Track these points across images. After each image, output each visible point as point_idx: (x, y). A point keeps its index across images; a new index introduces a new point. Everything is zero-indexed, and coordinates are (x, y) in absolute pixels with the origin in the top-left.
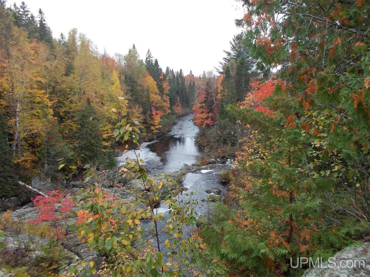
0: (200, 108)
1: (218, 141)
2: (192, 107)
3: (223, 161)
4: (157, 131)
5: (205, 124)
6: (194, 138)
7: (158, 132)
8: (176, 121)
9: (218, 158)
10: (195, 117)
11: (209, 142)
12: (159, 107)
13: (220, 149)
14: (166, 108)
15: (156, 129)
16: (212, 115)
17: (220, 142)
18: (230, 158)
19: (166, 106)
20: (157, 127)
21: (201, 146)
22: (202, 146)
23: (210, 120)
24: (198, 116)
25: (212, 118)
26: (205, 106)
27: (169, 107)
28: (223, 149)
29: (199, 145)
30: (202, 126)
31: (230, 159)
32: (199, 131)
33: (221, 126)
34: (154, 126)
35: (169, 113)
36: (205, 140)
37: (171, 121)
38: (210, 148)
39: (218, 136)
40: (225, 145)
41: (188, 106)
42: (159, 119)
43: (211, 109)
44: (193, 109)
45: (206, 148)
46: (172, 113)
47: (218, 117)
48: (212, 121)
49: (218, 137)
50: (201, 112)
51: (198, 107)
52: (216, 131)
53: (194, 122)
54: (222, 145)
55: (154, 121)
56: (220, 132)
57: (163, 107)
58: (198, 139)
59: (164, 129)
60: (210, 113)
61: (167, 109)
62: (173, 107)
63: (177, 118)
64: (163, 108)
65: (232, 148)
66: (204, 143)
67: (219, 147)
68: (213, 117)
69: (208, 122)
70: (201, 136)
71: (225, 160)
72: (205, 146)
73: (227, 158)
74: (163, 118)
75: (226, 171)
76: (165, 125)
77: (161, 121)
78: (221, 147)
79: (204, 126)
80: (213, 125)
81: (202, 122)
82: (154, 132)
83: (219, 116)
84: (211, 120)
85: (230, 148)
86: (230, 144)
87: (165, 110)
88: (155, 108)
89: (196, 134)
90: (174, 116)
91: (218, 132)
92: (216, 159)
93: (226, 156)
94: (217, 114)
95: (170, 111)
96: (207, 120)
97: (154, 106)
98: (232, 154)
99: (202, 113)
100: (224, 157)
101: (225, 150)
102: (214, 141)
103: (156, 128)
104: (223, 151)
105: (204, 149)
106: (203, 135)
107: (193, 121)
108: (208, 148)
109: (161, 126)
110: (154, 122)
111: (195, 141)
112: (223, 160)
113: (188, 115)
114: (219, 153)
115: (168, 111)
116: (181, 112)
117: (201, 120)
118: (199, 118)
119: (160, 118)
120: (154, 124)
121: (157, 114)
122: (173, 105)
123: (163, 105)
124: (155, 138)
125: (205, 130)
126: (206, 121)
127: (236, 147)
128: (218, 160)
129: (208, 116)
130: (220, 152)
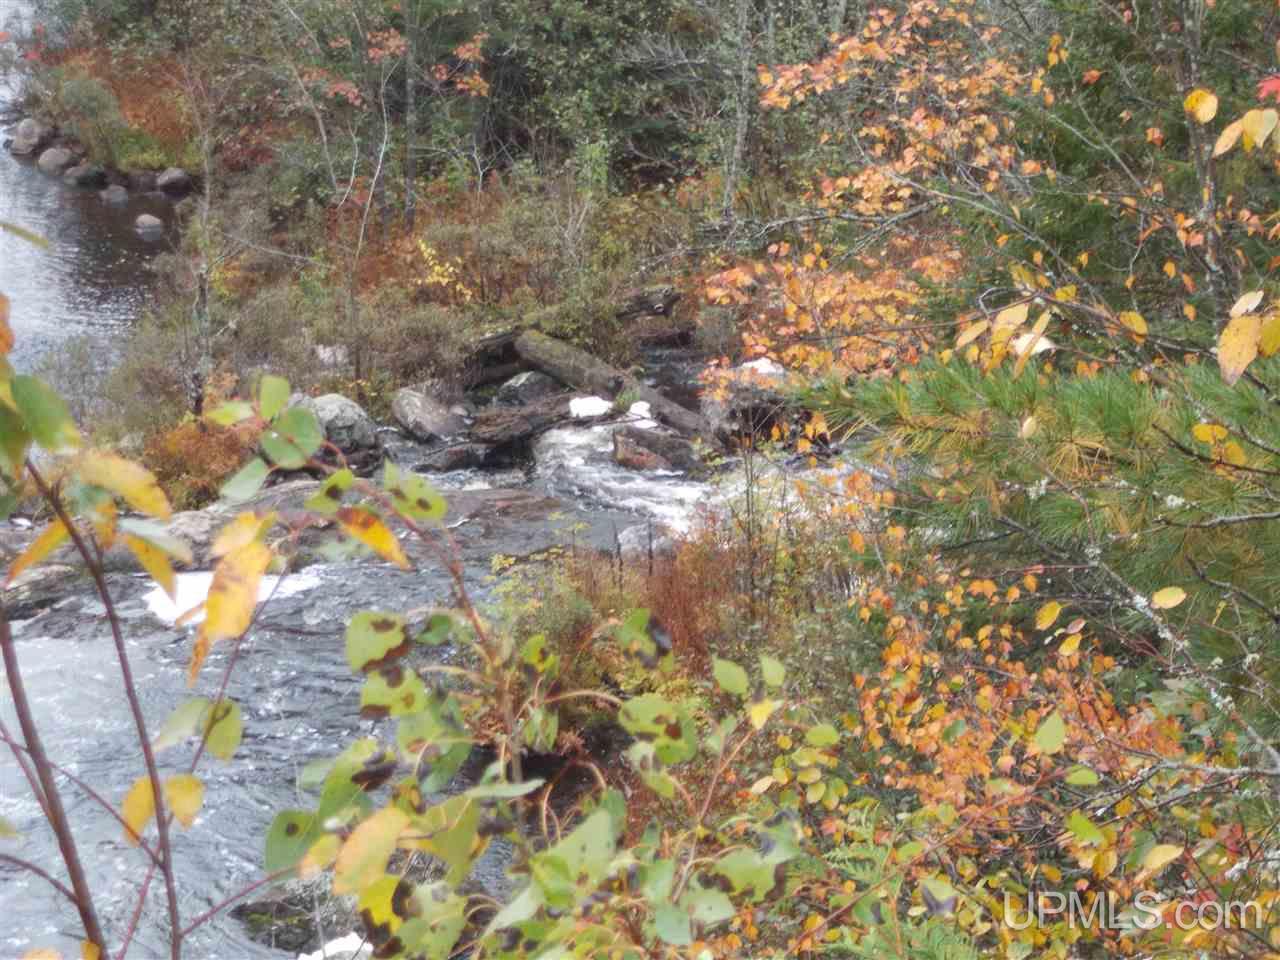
1: (398, 108)
3: (501, 418)
9: (408, 373)
13: (448, 229)
18: (604, 371)
21: (115, 194)
22: (127, 181)
28: (496, 234)
31: (612, 390)
38: (280, 220)
39: (395, 23)
40: (523, 168)
45: (203, 219)
49: (396, 42)
54: (463, 166)
65: (625, 207)
66: (173, 138)
67: (418, 192)
71: (537, 406)
72: (177, 189)
73: (563, 384)
75: (562, 584)
78: (453, 205)
85: (602, 220)
86: (595, 151)
92: (376, 404)
93: (534, 342)
98: (643, 304)
100: (502, 357)
101: (521, 253)
102: (341, 104)
104: (480, 259)
106: (145, 6)
108: (248, 215)
111: (14, 114)
112: (494, 408)
114: (425, 296)
127: (689, 188)
128: (415, 405)
130: (438, 275)
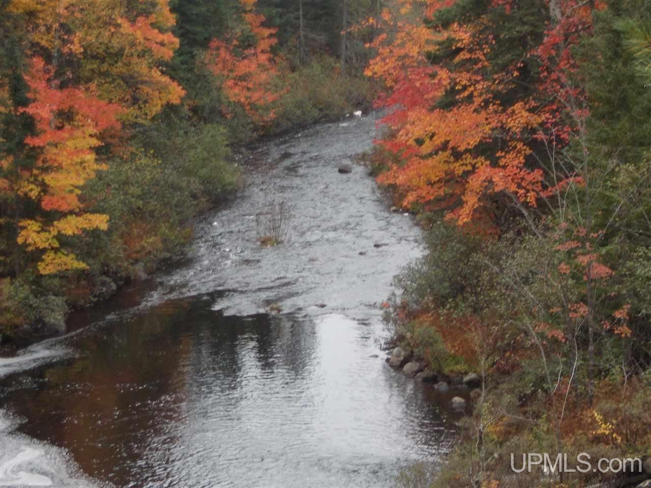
0: (433, 59)
1: (584, 343)
2: (365, 58)
4: (72, 262)
5: (471, 201)
6: (386, 319)
7: (81, 275)
8: (231, 174)
10: (393, 135)
11: (515, 347)
12: (90, 54)
13: (609, 405)
14: (142, 67)
15: (64, 243)
16: (535, 120)
17: (608, 342)
19: (141, 55)
20: (70, 226)
21: (442, 386)
22: (448, 379)
23: (513, 160)
24: (417, 131)
25: (533, 144)
26: (478, 43)
27: (167, 54)
28: (634, 408)
29: (427, 373)
30: (448, 216)
32: (431, 261)
33: (607, 213)
34: (48, 218)
35: (170, 108)
36: (475, 338)
37: (189, 172)
38: (524, 401)
39: (583, 300)
40: (647, 374)
41: (332, 48)
42: (90, 157)
43: (524, 71)
44: (376, 67)
45: (483, 404)
46: (195, 110)
47: (582, 139)
48: (537, 175)
49: (583, 309)
50: (440, 93)
51: (414, 51)
52: (570, 254)
53: (385, 178)
55: (48, 179)
56: (607, 260)
57: (120, 54)
58: (424, 328)
59: (127, 237)
60: (518, 106)
61: (156, 74)
62: (203, 56)
63: (235, 145)
64: (119, 68)
66: (472, 358)
67: (594, 387)
68: (541, 136)
69: (500, 181)
70: (441, 301)
72: (475, 384)
74: (120, 151)
76: (137, 213)
77: (99, 175)
78: (613, 393)
79: (464, 216)
80: (543, 207)
81: (449, 178)
82: (44, 269)
83: (589, 124)
84: (530, 164)
87: (131, 82)
88: (52, 69)
89: (398, 280)
90: (217, 133)
91: (583, 260)
94: (575, 113)
95: (176, 93)
96: (495, 164)
97: (46, 55)
99: (450, 101)
101: (647, 418)
102: (555, 341)
103: (60, 237)
105: (468, 410)
106: (459, 290)
107: (373, 174)
108: (507, 399)
109: (100, 222)
110: (45, 188)
111: (391, 345)
113: (338, 119)
114: (597, 440)
115: (162, 89)
116: (269, 98)
117: (436, 166)
118: (427, 148)
119: (98, 150)
120: (46, 205)
121: (66, 116)
122: (205, 44)
123: (116, 43)
124: (57, 318)
125: (474, 248)
126: (485, 170)
129: (503, 128)
130: (604, 429)
